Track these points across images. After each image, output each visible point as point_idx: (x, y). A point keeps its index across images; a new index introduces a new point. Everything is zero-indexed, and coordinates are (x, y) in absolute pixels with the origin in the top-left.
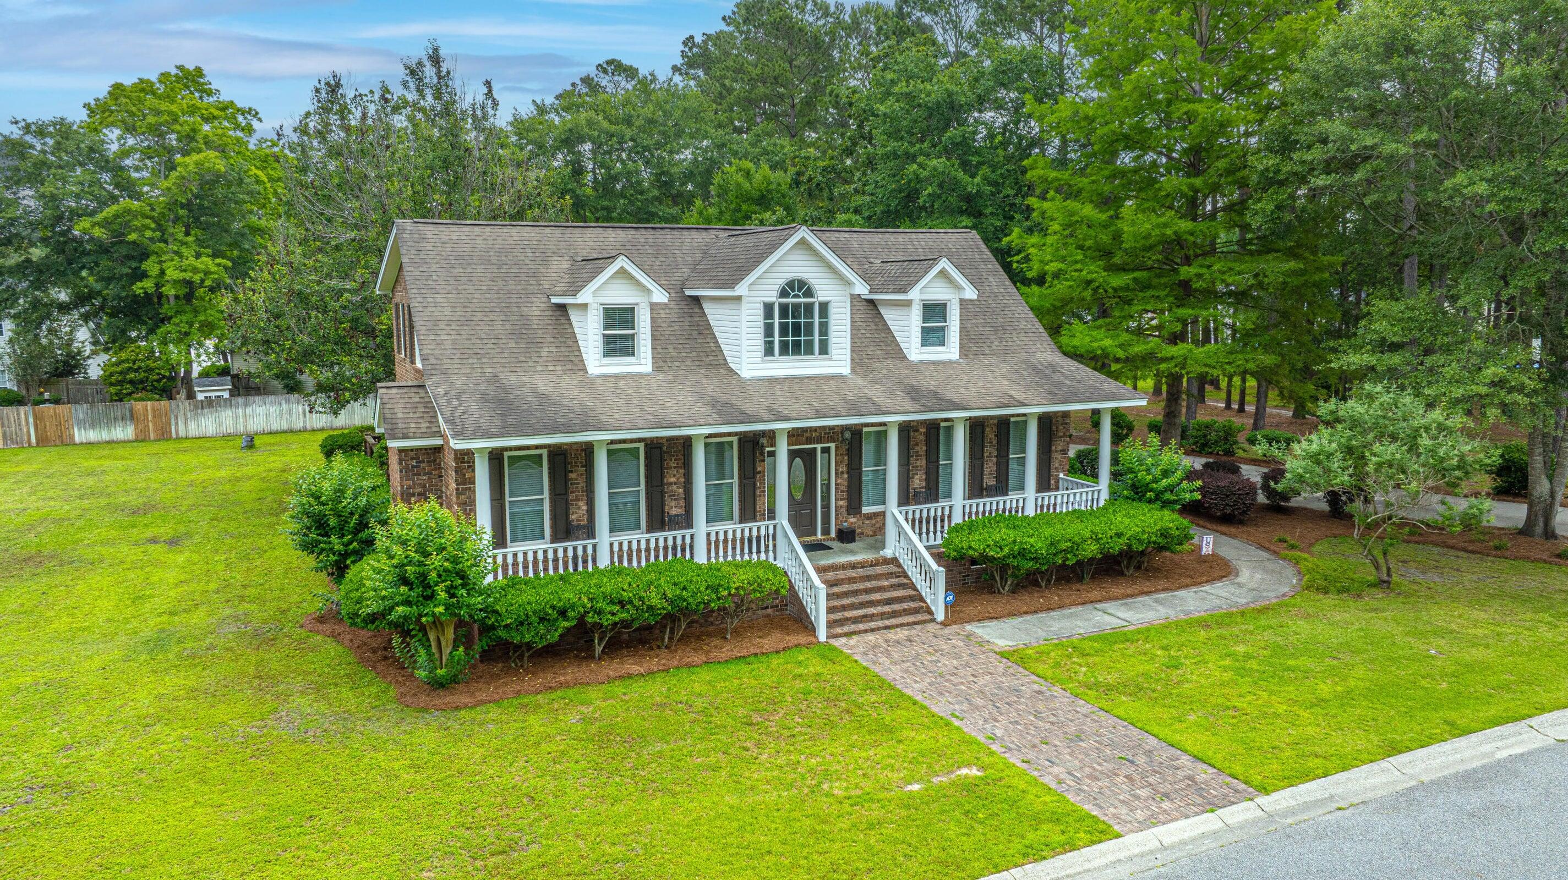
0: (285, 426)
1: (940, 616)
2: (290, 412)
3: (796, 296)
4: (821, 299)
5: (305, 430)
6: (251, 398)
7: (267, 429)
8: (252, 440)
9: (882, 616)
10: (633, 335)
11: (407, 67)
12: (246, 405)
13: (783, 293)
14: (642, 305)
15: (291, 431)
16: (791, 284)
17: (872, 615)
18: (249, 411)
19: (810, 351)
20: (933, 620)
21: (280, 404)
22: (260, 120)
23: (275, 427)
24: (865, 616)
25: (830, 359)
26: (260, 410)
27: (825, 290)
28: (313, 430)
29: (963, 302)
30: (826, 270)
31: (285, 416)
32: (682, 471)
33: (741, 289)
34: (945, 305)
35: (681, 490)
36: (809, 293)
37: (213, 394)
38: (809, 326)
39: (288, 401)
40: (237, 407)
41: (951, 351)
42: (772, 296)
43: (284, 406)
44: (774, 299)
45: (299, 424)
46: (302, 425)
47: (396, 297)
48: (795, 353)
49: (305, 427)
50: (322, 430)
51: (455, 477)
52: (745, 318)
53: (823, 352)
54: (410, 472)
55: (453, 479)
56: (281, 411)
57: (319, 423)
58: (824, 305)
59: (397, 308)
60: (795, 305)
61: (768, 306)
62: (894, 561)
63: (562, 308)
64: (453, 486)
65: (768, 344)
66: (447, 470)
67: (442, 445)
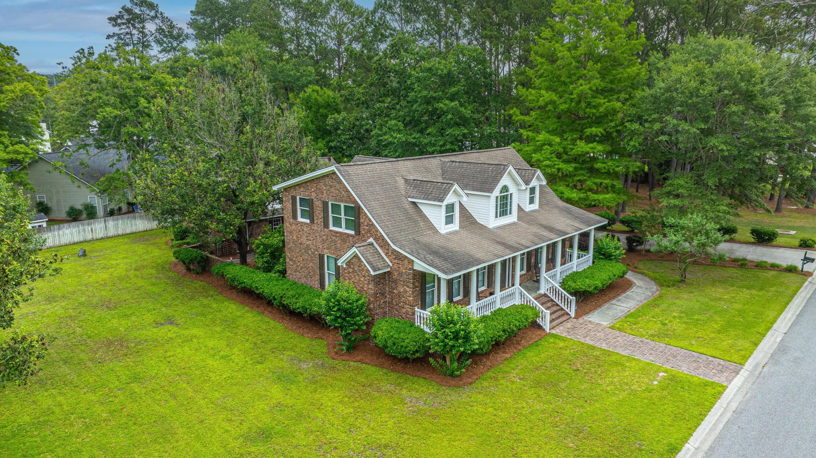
0: (82, 239)
1: (574, 316)
2: (84, 231)
3: (504, 192)
4: (511, 192)
6: (62, 225)
8: (85, 251)
10: (453, 215)
12: (59, 229)
13: (501, 192)
14: (456, 202)
15: (85, 241)
16: (503, 188)
18: (61, 232)
19: (506, 214)
20: (571, 318)
21: (78, 227)
22: (18, 54)
23: (76, 240)
25: (512, 216)
26: (67, 231)
27: (512, 189)
28: (97, 239)
30: (513, 181)
33: (493, 192)
34: (535, 188)
36: (507, 191)
37: (37, 225)
38: (507, 203)
39: (83, 225)
40: (54, 230)
41: (535, 206)
42: (498, 193)
43: (81, 228)
44: (499, 195)
45: (89, 237)
46: (91, 237)
47: (293, 193)
48: (503, 215)
49: (92, 238)
50: (102, 239)
51: (411, 286)
52: (491, 203)
53: (510, 214)
54: (377, 284)
55: (408, 287)
56: (79, 231)
57: (100, 236)
58: (511, 194)
59: (294, 199)
60: (504, 196)
61: (497, 197)
62: (545, 295)
63: (414, 203)
64: (408, 289)
65: (496, 213)
66: (395, 282)
67: (388, 272)
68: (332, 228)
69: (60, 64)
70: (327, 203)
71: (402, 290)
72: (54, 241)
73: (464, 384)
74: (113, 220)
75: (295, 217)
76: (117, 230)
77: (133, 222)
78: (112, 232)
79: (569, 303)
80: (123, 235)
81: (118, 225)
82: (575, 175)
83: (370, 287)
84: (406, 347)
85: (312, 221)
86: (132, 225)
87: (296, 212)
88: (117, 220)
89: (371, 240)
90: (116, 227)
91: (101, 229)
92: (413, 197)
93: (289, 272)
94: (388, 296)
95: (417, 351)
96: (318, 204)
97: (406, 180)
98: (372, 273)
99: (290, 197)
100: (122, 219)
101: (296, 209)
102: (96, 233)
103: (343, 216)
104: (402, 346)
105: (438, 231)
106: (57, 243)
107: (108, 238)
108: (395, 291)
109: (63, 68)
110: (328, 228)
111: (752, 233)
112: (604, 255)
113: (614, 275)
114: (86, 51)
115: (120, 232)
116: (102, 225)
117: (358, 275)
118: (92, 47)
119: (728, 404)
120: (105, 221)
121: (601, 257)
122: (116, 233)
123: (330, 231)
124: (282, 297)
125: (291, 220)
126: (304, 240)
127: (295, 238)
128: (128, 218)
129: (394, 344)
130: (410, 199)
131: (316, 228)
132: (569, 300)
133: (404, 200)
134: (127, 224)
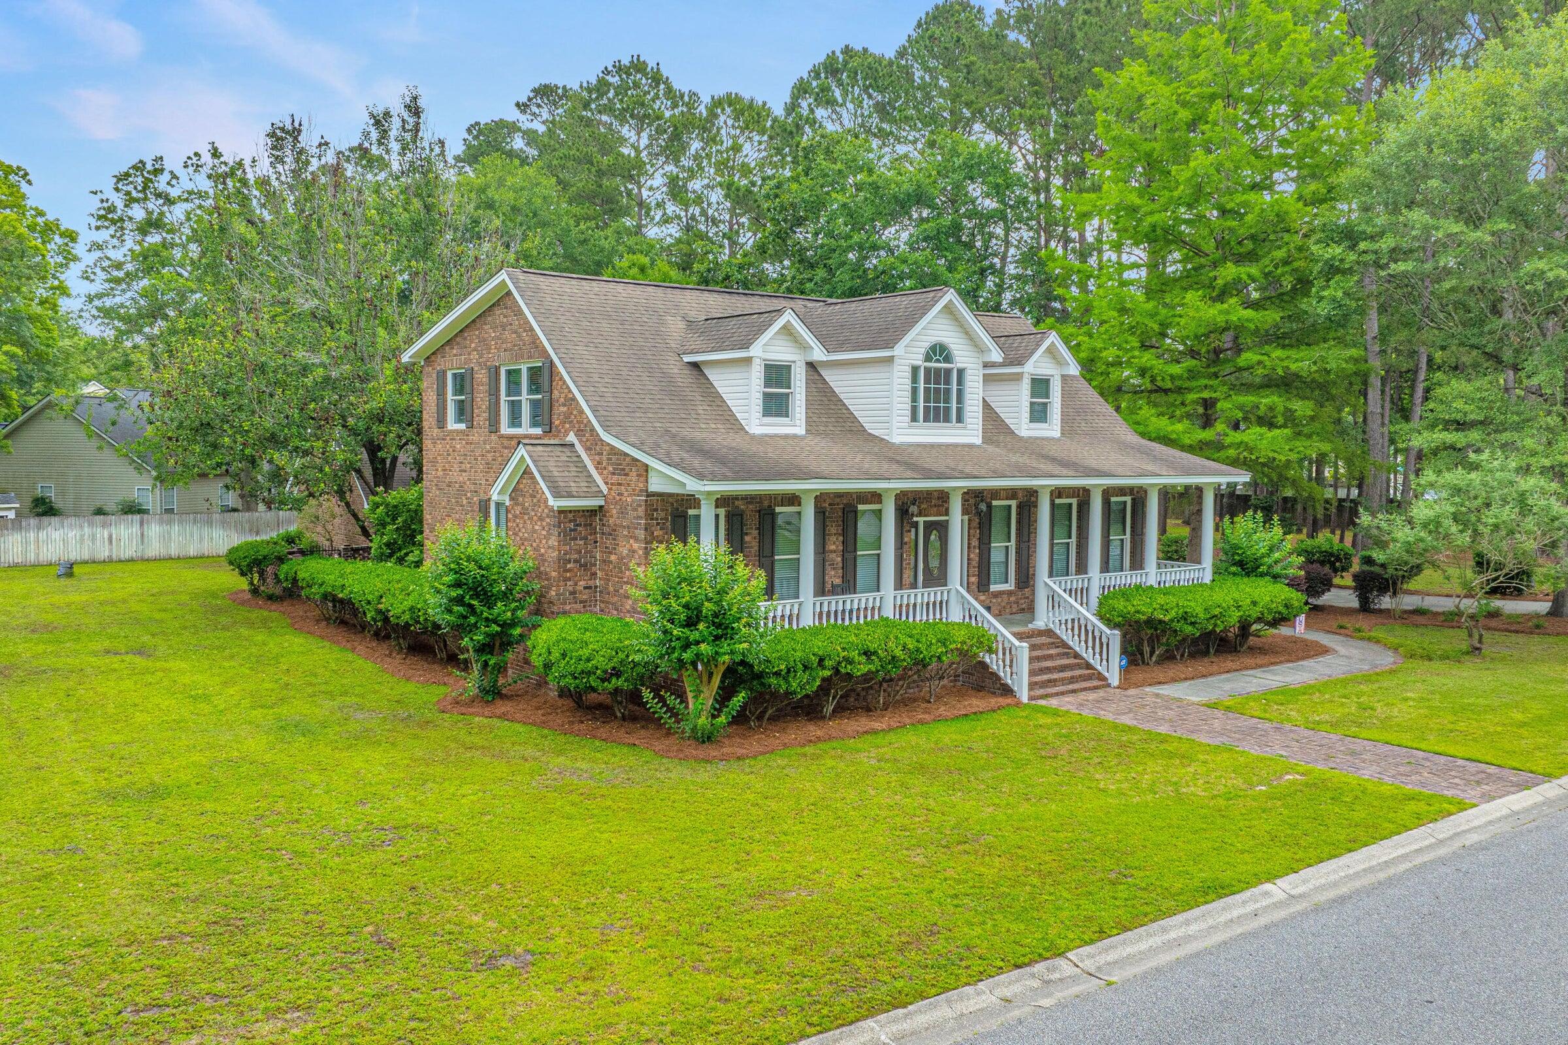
0: (86, 556)
1: (1115, 680)
2: (93, 538)
3: (938, 361)
4: (960, 365)
5: (110, 561)
8: (71, 568)
9: (1063, 681)
10: (787, 395)
11: (372, 116)
12: (39, 529)
13: (928, 358)
14: (798, 363)
15: (94, 562)
16: (933, 348)
17: (1055, 680)
18: (42, 535)
19: (947, 419)
20: (1109, 685)
21: (81, 527)
22: (29, 182)
24: (1050, 681)
25: (965, 428)
26: (56, 535)
27: (963, 357)
28: (120, 561)
29: (1064, 378)
30: (964, 336)
31: (88, 542)
32: (841, 538)
33: (899, 350)
34: (1048, 381)
35: (839, 559)
36: (948, 359)
38: (948, 392)
39: (91, 524)
40: (28, 530)
41: (1052, 429)
42: (919, 360)
43: (86, 530)
44: (920, 363)
45: (103, 553)
46: (107, 554)
47: (440, 363)
48: (937, 420)
49: (110, 557)
50: (131, 560)
51: (643, 535)
52: (897, 381)
53: (960, 419)
54: (568, 536)
55: (636, 539)
56: (82, 536)
57: (128, 553)
58: (961, 372)
59: (442, 375)
60: (937, 371)
61: (915, 370)
62: (1049, 633)
63: (695, 366)
64: (636, 546)
65: (914, 410)
66: (613, 533)
67: (601, 507)
68: (505, 429)
69: (96, 193)
70: (497, 369)
71: (625, 553)
72: (25, 552)
73: (723, 759)
74: (161, 522)
75: (441, 422)
76: (167, 547)
77: (206, 531)
78: (154, 548)
79: (1103, 647)
80: (179, 558)
81: (169, 533)
82: (1190, 390)
83: (552, 544)
84: (588, 660)
85: (471, 427)
86: (201, 540)
87: (445, 408)
89: (571, 438)
90: (166, 538)
91: (130, 539)
92: (696, 353)
93: (425, 560)
94: (599, 574)
95: (617, 673)
96: (481, 376)
97: (690, 323)
98: (552, 502)
100: (180, 522)
101: (445, 401)
102: (119, 546)
103: (524, 396)
105: (743, 429)
106: (32, 557)
107: (143, 560)
108: (613, 557)
109: (102, 201)
110: (497, 431)
112: (1241, 564)
113: (1254, 603)
114: (149, 167)
115: (174, 551)
116: (136, 529)
117: (531, 519)
118: (161, 158)
119: (1456, 834)
120: (141, 525)
121: (1233, 569)
122: (164, 553)
123: (501, 437)
126: (455, 476)
127: (440, 473)
128: (195, 521)
129: (564, 655)
130: (687, 358)
131: (475, 438)
132: (1104, 640)
133: (672, 359)
134: (192, 535)
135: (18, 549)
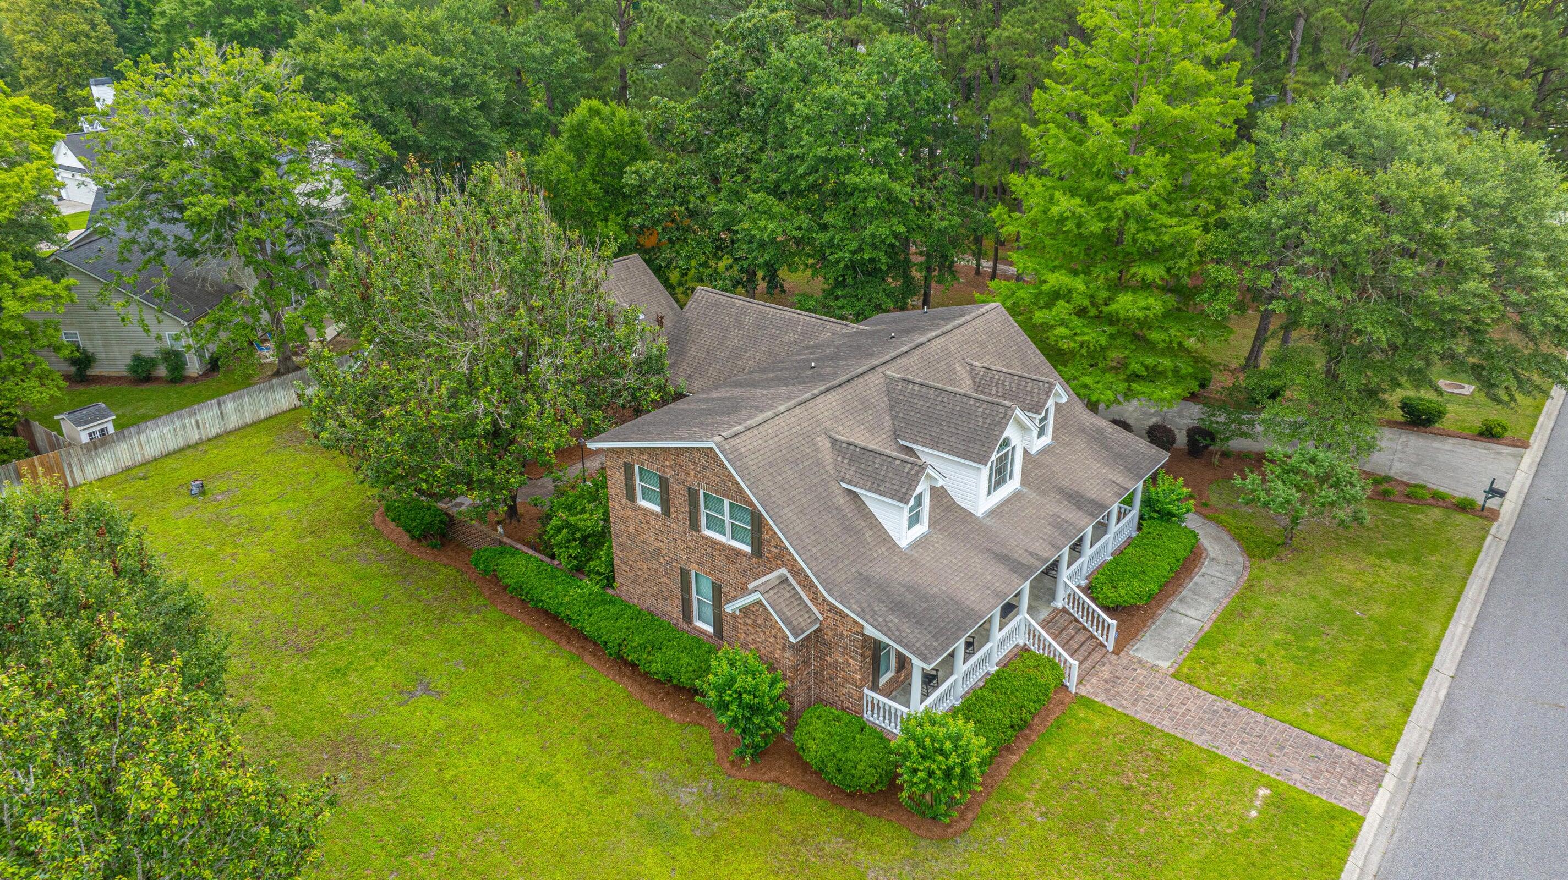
0: (181, 443)
1: (1113, 648)
2: (184, 427)
3: (1004, 450)
4: (1013, 445)
5: (200, 442)
6: (143, 426)
7: (165, 452)
12: (139, 433)
15: (189, 447)
18: (143, 438)
19: (1004, 483)
20: (1108, 654)
21: (173, 422)
23: (172, 446)
25: (1012, 482)
26: (154, 434)
27: (1015, 439)
28: (209, 440)
31: (180, 433)
36: (1008, 445)
37: (97, 429)
38: (1006, 465)
39: (180, 417)
40: (131, 437)
43: (178, 423)
44: (994, 458)
45: (195, 437)
47: (626, 456)
48: (999, 487)
49: (201, 439)
50: (218, 437)
51: (859, 658)
52: (983, 477)
53: (1010, 478)
54: (798, 652)
55: (852, 657)
56: (175, 429)
57: (214, 432)
58: (1013, 448)
59: (628, 466)
60: (1002, 457)
61: (992, 464)
62: (1064, 610)
63: (854, 494)
65: (990, 487)
66: (828, 644)
67: (817, 631)
68: (705, 530)
70: (697, 492)
71: (840, 660)
72: (133, 456)
73: (955, 834)
74: (234, 399)
75: (631, 496)
76: (243, 417)
77: (270, 395)
78: (233, 421)
79: (1105, 628)
80: (254, 423)
81: (242, 406)
83: (786, 655)
84: (859, 777)
85: (666, 511)
86: (267, 403)
87: (634, 488)
88: (241, 397)
89: (784, 571)
90: (240, 410)
91: (213, 420)
92: (850, 483)
93: (619, 580)
94: (814, 663)
96: (679, 489)
97: (834, 442)
98: (792, 639)
99: (621, 463)
100: (249, 394)
101: (633, 483)
102: (205, 427)
103: (727, 517)
104: (853, 776)
105: (895, 544)
106: (139, 458)
107: (227, 433)
110: (698, 531)
111: (1402, 408)
115: (248, 419)
116: (216, 411)
119: (1366, 858)
120: (219, 404)
122: (241, 422)
123: (703, 535)
124: (620, 645)
125: (624, 501)
126: (649, 538)
127: (631, 529)
128: (260, 390)
130: (844, 485)
131: (674, 525)
132: (1105, 625)
133: (835, 487)
134: (259, 402)
135: (126, 455)
